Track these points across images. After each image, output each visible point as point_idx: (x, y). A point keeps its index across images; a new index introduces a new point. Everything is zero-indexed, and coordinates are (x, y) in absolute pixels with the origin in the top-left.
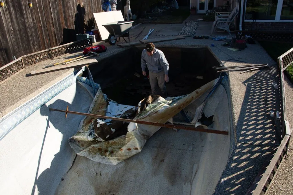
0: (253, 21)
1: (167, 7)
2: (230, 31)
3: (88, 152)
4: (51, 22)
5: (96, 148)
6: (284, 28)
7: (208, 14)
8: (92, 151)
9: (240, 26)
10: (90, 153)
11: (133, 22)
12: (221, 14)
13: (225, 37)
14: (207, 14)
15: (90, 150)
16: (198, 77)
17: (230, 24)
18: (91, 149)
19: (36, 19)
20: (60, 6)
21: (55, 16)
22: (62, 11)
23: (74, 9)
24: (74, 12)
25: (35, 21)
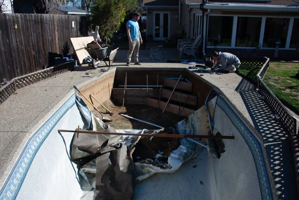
0: (215, 47)
2: (195, 56)
4: (31, 44)
6: (239, 53)
7: (168, 41)
9: (204, 51)
12: (183, 41)
17: (195, 50)
19: (19, 41)
20: (39, 29)
21: (34, 39)
22: (41, 34)
23: (50, 33)
24: (50, 36)
25: (18, 43)
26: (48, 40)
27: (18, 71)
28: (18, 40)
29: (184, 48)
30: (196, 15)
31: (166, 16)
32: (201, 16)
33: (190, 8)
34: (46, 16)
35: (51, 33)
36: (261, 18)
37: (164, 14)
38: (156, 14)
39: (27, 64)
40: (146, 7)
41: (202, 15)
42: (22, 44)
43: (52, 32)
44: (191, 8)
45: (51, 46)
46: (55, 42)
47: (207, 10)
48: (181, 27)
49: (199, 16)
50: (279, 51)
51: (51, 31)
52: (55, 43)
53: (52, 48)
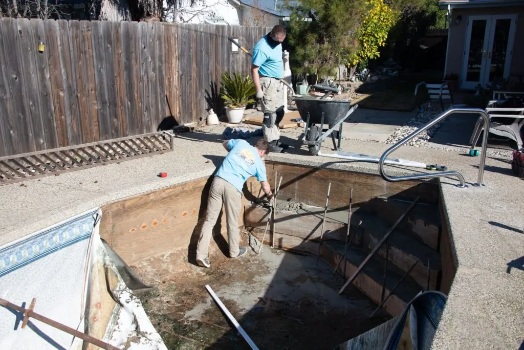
1: (393, 72)
7: (481, 93)
12: (507, 95)
14: (477, 93)
19: (50, 78)
20: (119, 55)
22: (123, 66)
23: (155, 64)
24: (154, 70)
25: (48, 83)
26: (148, 78)
27: (42, 141)
28: (48, 76)
35: (157, 63)
37: (499, 22)
39: (72, 128)
42: (58, 86)
43: (161, 61)
45: (156, 93)
46: (170, 82)
51: (157, 60)
52: (170, 85)
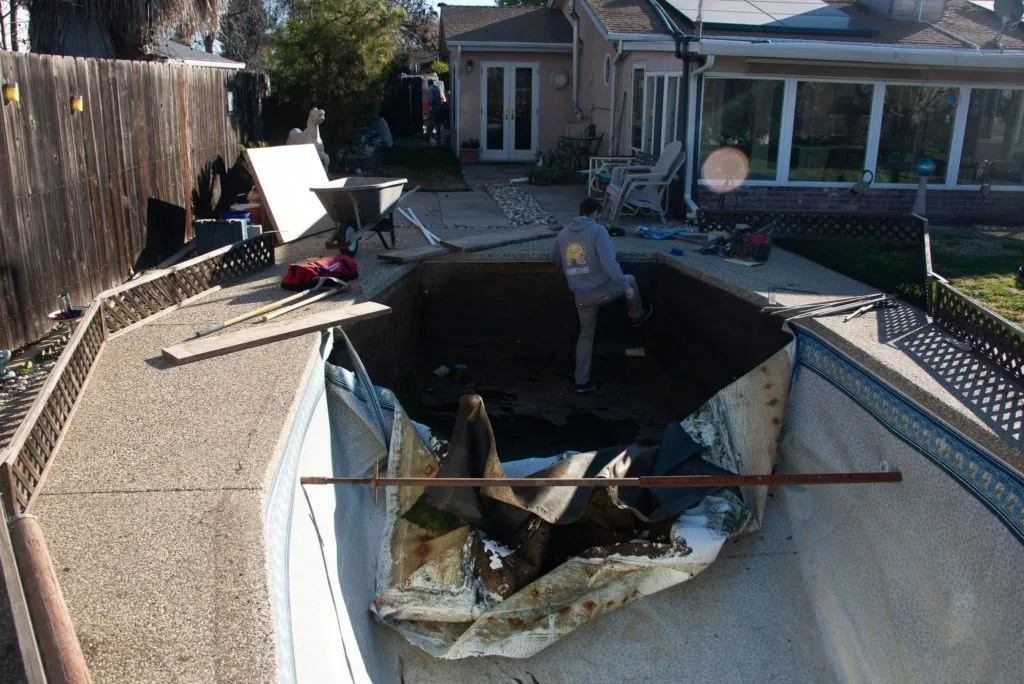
0: (727, 182)
2: (662, 213)
3: (478, 638)
4: (119, 171)
5: (500, 621)
6: (800, 201)
7: (544, 162)
8: (492, 633)
9: (688, 196)
10: (487, 640)
11: (405, 181)
12: (606, 161)
13: (678, 229)
14: (540, 163)
15: (485, 631)
16: (630, 352)
17: (662, 191)
18: (485, 627)
19: (86, 156)
20: (140, 117)
21: (128, 151)
22: (145, 136)
23: (171, 133)
24: (171, 141)
25: (84, 166)
26: (166, 155)
27: (85, 267)
28: (84, 155)
29: (628, 185)
30: (647, 75)
31: (524, 77)
32: (672, 80)
33: (620, 52)
34: (159, 69)
35: (173, 130)
36: (871, 87)
37: (519, 71)
38: (490, 70)
39: (109, 242)
40: (456, 46)
41: (679, 74)
42: (94, 169)
43: (176, 127)
44: (623, 51)
46: (185, 162)
47: (701, 60)
48: (578, 116)
49: (661, 80)
50: (930, 195)
51: (173, 126)
52: (185, 167)
53: (175, 186)
